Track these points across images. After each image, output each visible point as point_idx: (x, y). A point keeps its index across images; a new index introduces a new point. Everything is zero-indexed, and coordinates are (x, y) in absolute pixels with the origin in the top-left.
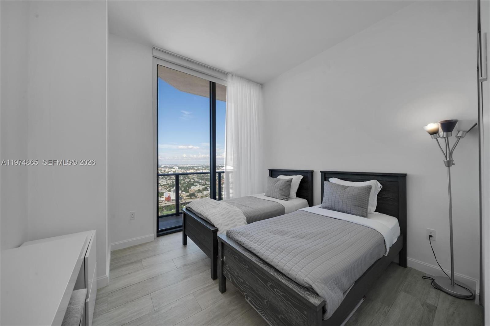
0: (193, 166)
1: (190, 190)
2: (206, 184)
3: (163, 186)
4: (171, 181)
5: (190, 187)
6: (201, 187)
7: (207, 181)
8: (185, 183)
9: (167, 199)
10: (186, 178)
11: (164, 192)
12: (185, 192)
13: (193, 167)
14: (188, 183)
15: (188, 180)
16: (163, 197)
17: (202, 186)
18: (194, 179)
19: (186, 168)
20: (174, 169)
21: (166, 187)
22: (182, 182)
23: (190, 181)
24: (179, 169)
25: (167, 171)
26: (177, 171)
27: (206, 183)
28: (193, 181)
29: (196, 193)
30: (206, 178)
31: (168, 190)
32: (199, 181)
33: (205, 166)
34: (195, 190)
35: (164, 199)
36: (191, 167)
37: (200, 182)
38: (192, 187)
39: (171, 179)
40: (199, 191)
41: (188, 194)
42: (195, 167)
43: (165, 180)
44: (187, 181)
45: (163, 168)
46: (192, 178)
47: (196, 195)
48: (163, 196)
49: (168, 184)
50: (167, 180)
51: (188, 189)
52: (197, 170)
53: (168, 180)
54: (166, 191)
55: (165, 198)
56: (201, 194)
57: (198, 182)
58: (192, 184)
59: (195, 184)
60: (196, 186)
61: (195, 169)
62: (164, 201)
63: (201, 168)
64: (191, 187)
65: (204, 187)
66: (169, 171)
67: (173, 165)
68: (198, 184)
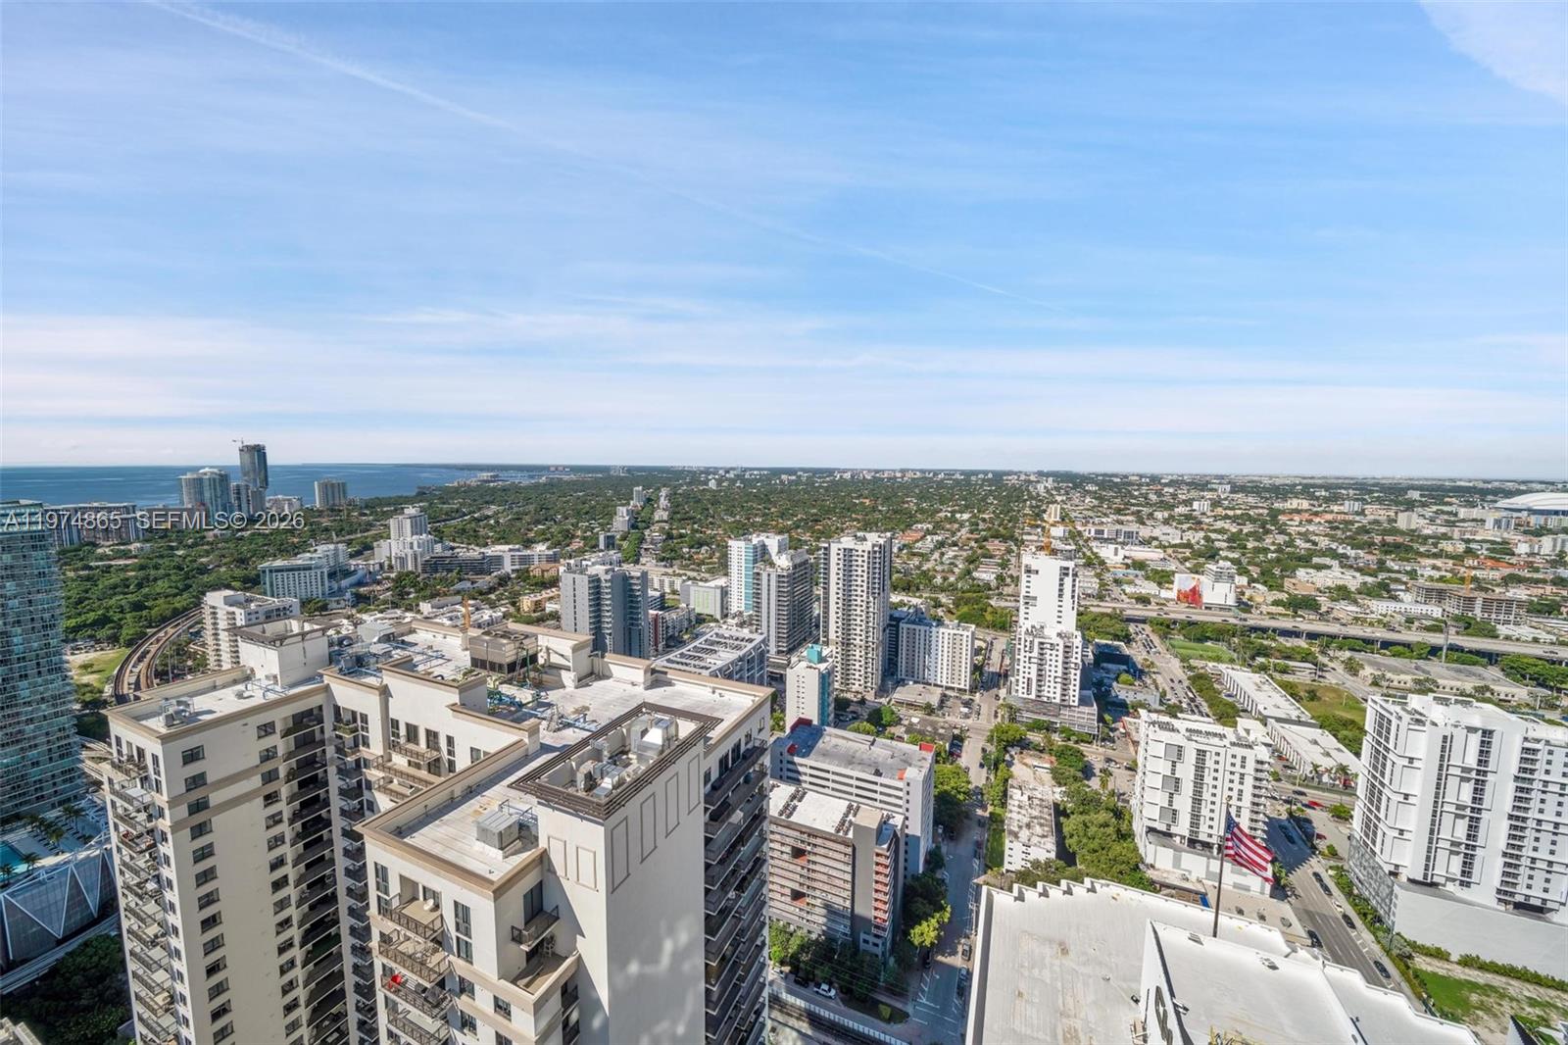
0: (1305, 481)
1: (1293, 581)
2: (1382, 566)
3: (1170, 551)
4: (1202, 534)
5: (1289, 570)
6: (1353, 581)
7: (1386, 553)
8: (1266, 550)
9: (1186, 596)
10: (1267, 532)
11: (1174, 573)
12: (1265, 583)
13: (1306, 487)
14: (1279, 550)
15: (1281, 539)
16: (1171, 589)
17: (1358, 575)
18: (1314, 538)
19: (1265, 489)
20: (1212, 490)
21: (1180, 556)
22: (1250, 545)
23: (1290, 543)
24: (1233, 491)
25: (1184, 497)
26: (1226, 499)
27: (1381, 563)
28: (1308, 545)
29: (1322, 599)
30: (1384, 544)
31: (1188, 564)
32: (1341, 551)
33: (1374, 485)
34: (1318, 585)
35: (1173, 595)
36: (1295, 485)
37: (1345, 556)
38: (1301, 573)
39: (1202, 529)
40: (1342, 593)
41: (1284, 597)
42: (1314, 486)
43: (1176, 528)
44: (1273, 543)
45: (1166, 485)
46: (1299, 533)
47: (1324, 609)
48: (1172, 582)
49: (1189, 545)
50: (1184, 531)
51: (1282, 577)
52: (1327, 500)
53: (1190, 529)
54: (1182, 567)
55: (1179, 591)
56: (1354, 608)
57: (1333, 554)
58: (1305, 560)
59: (1315, 560)
60: (1324, 572)
61: (1317, 498)
62: (1172, 600)
63: (1351, 492)
64: (1294, 571)
65: (1370, 579)
66: (1194, 499)
67: (1208, 478)
68: (1335, 563)
